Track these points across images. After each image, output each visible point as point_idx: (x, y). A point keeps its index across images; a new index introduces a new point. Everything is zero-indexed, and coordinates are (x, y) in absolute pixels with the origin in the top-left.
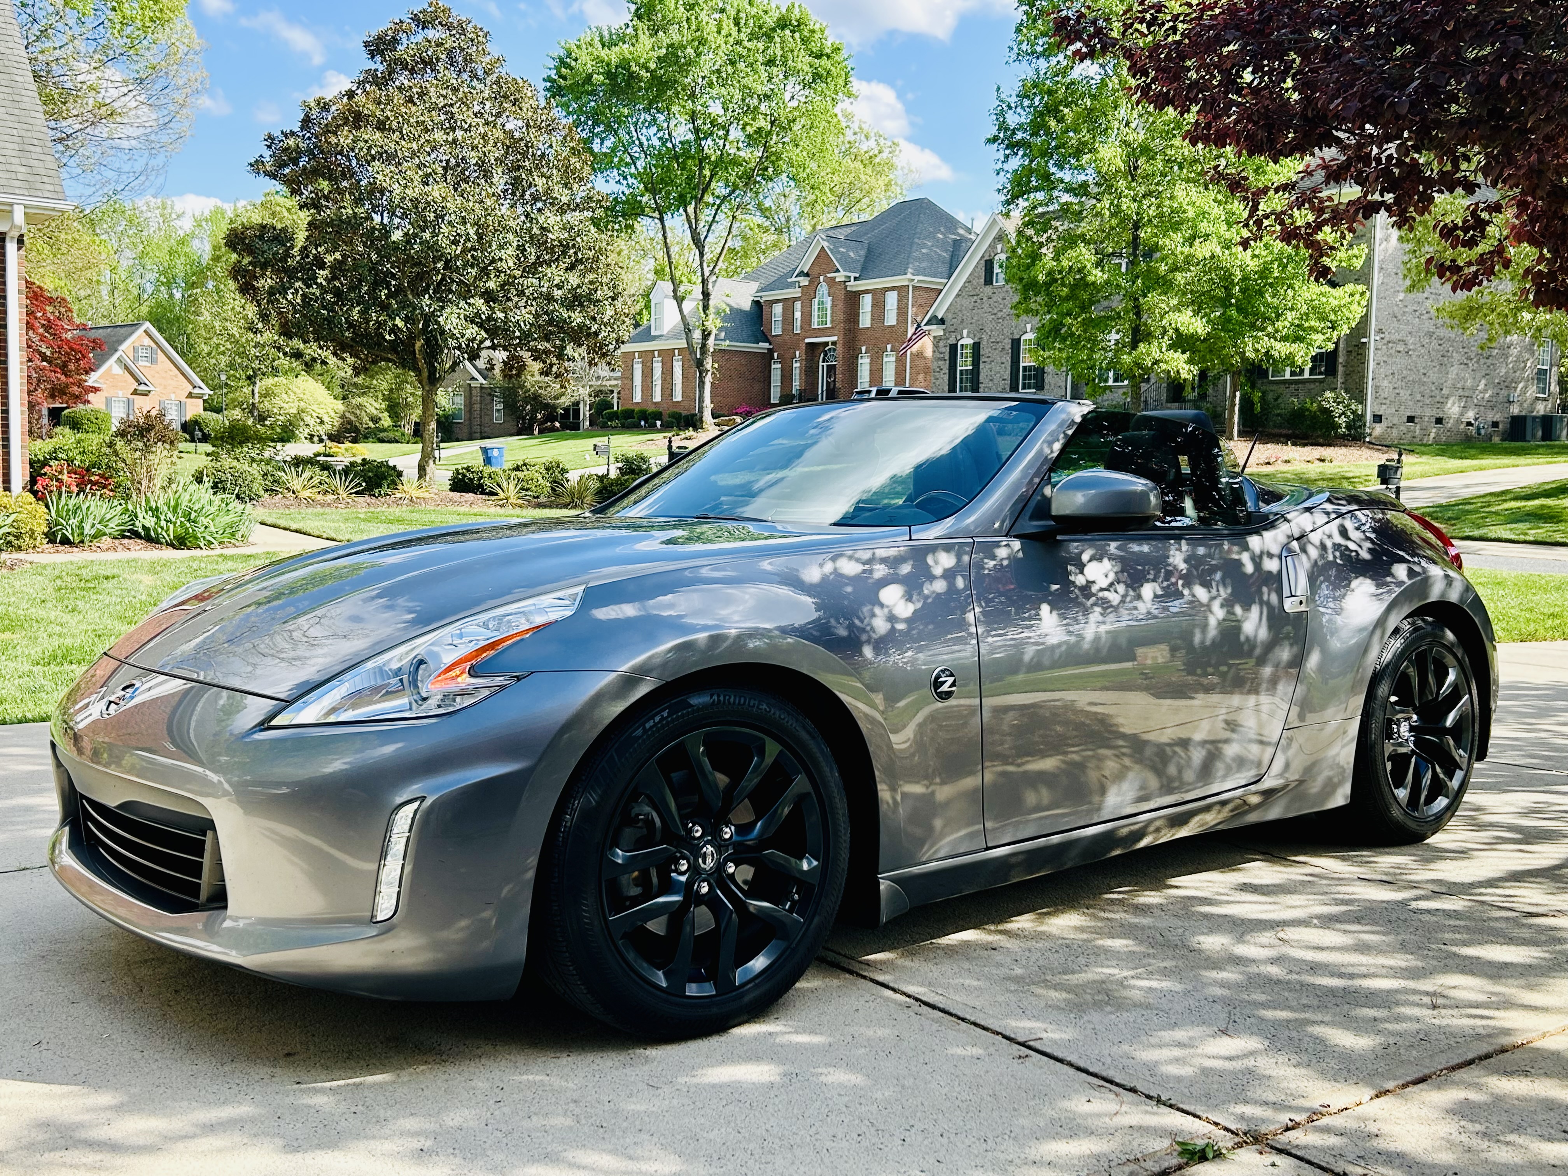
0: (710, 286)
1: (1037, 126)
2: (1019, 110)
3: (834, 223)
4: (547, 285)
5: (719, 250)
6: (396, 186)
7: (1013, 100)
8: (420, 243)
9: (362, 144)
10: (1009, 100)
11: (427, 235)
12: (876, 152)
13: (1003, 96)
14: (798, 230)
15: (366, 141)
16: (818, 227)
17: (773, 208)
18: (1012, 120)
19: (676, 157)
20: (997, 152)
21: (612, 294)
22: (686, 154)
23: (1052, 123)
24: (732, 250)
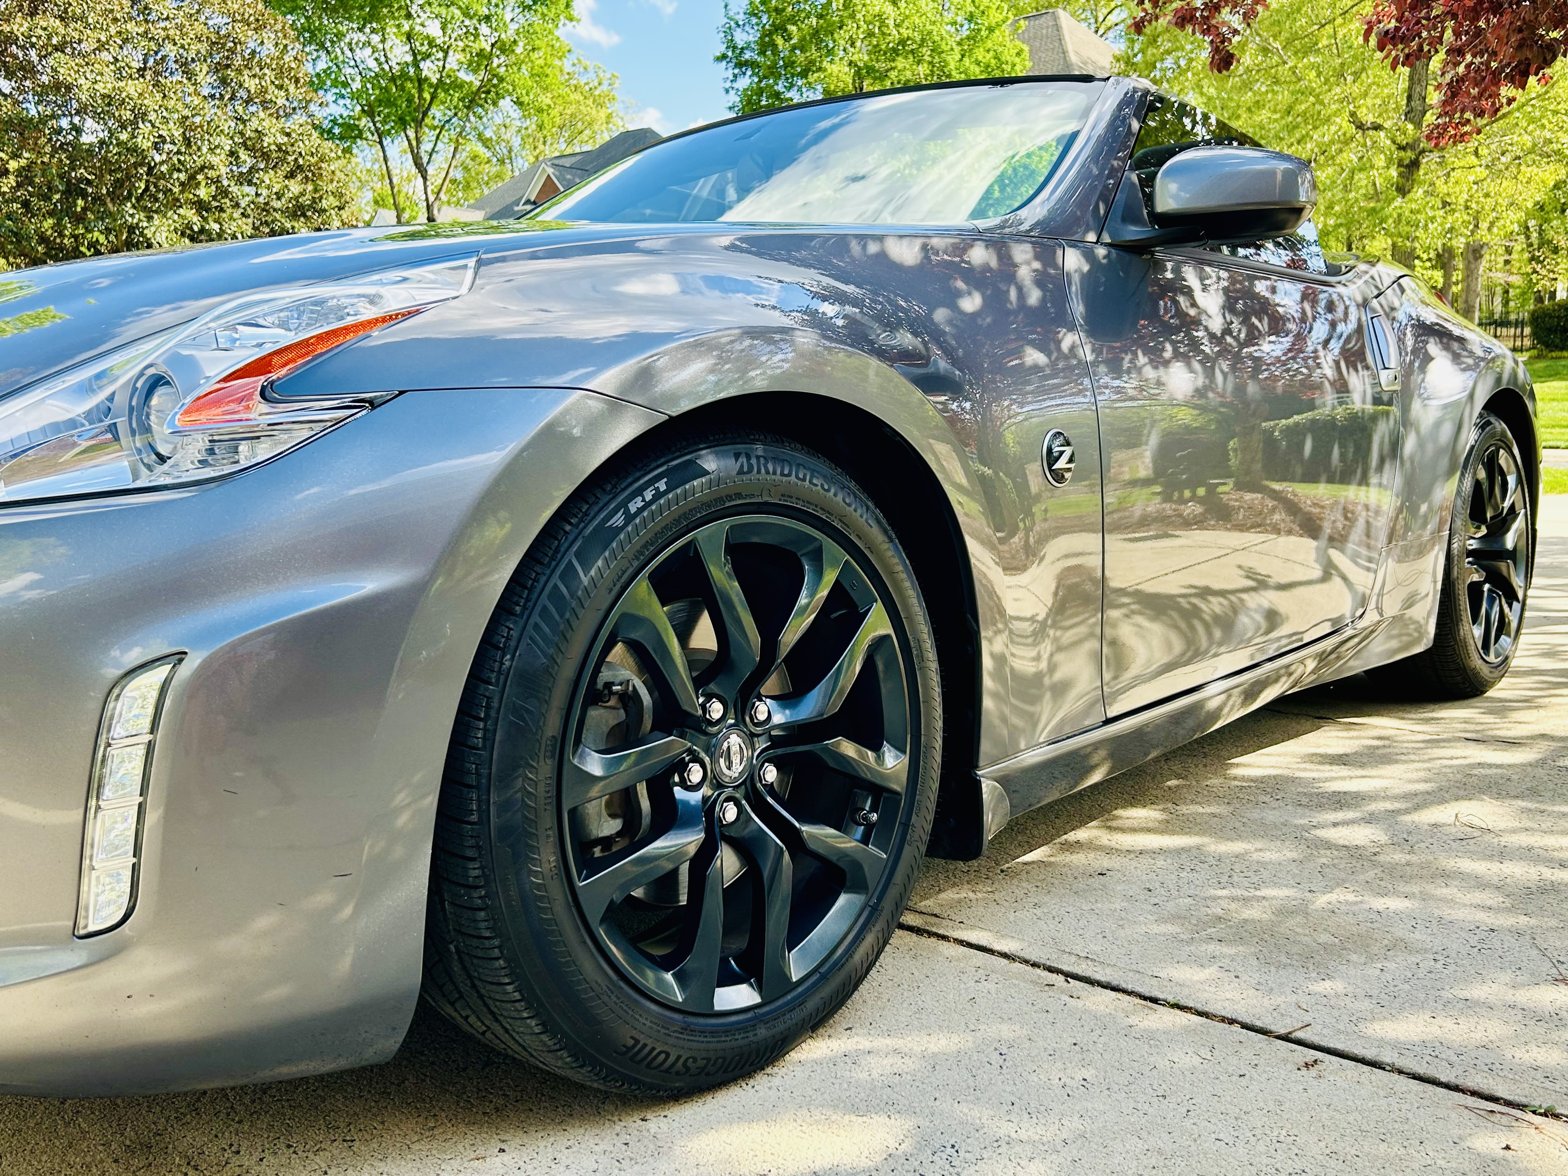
0: (435, 212)
1: (766, 45)
2: (747, 28)
3: (557, 154)
4: (265, 192)
5: (440, 181)
6: (82, 81)
7: (741, 18)
8: (118, 145)
9: (39, 32)
10: (737, 17)
11: (124, 136)
12: (596, 84)
13: (731, 13)
14: (520, 161)
15: (45, 29)
16: (541, 158)
17: (494, 138)
18: (741, 38)
19: (393, 79)
20: (725, 71)
21: (338, 204)
22: (404, 75)
23: (779, 41)
24: (454, 181)
